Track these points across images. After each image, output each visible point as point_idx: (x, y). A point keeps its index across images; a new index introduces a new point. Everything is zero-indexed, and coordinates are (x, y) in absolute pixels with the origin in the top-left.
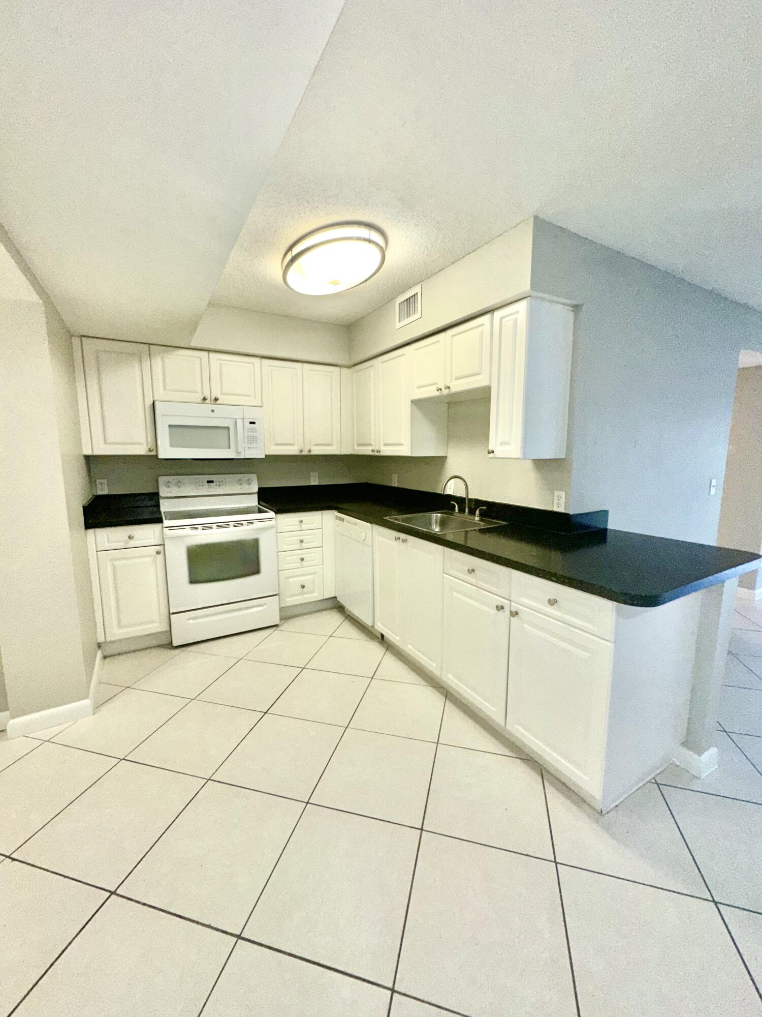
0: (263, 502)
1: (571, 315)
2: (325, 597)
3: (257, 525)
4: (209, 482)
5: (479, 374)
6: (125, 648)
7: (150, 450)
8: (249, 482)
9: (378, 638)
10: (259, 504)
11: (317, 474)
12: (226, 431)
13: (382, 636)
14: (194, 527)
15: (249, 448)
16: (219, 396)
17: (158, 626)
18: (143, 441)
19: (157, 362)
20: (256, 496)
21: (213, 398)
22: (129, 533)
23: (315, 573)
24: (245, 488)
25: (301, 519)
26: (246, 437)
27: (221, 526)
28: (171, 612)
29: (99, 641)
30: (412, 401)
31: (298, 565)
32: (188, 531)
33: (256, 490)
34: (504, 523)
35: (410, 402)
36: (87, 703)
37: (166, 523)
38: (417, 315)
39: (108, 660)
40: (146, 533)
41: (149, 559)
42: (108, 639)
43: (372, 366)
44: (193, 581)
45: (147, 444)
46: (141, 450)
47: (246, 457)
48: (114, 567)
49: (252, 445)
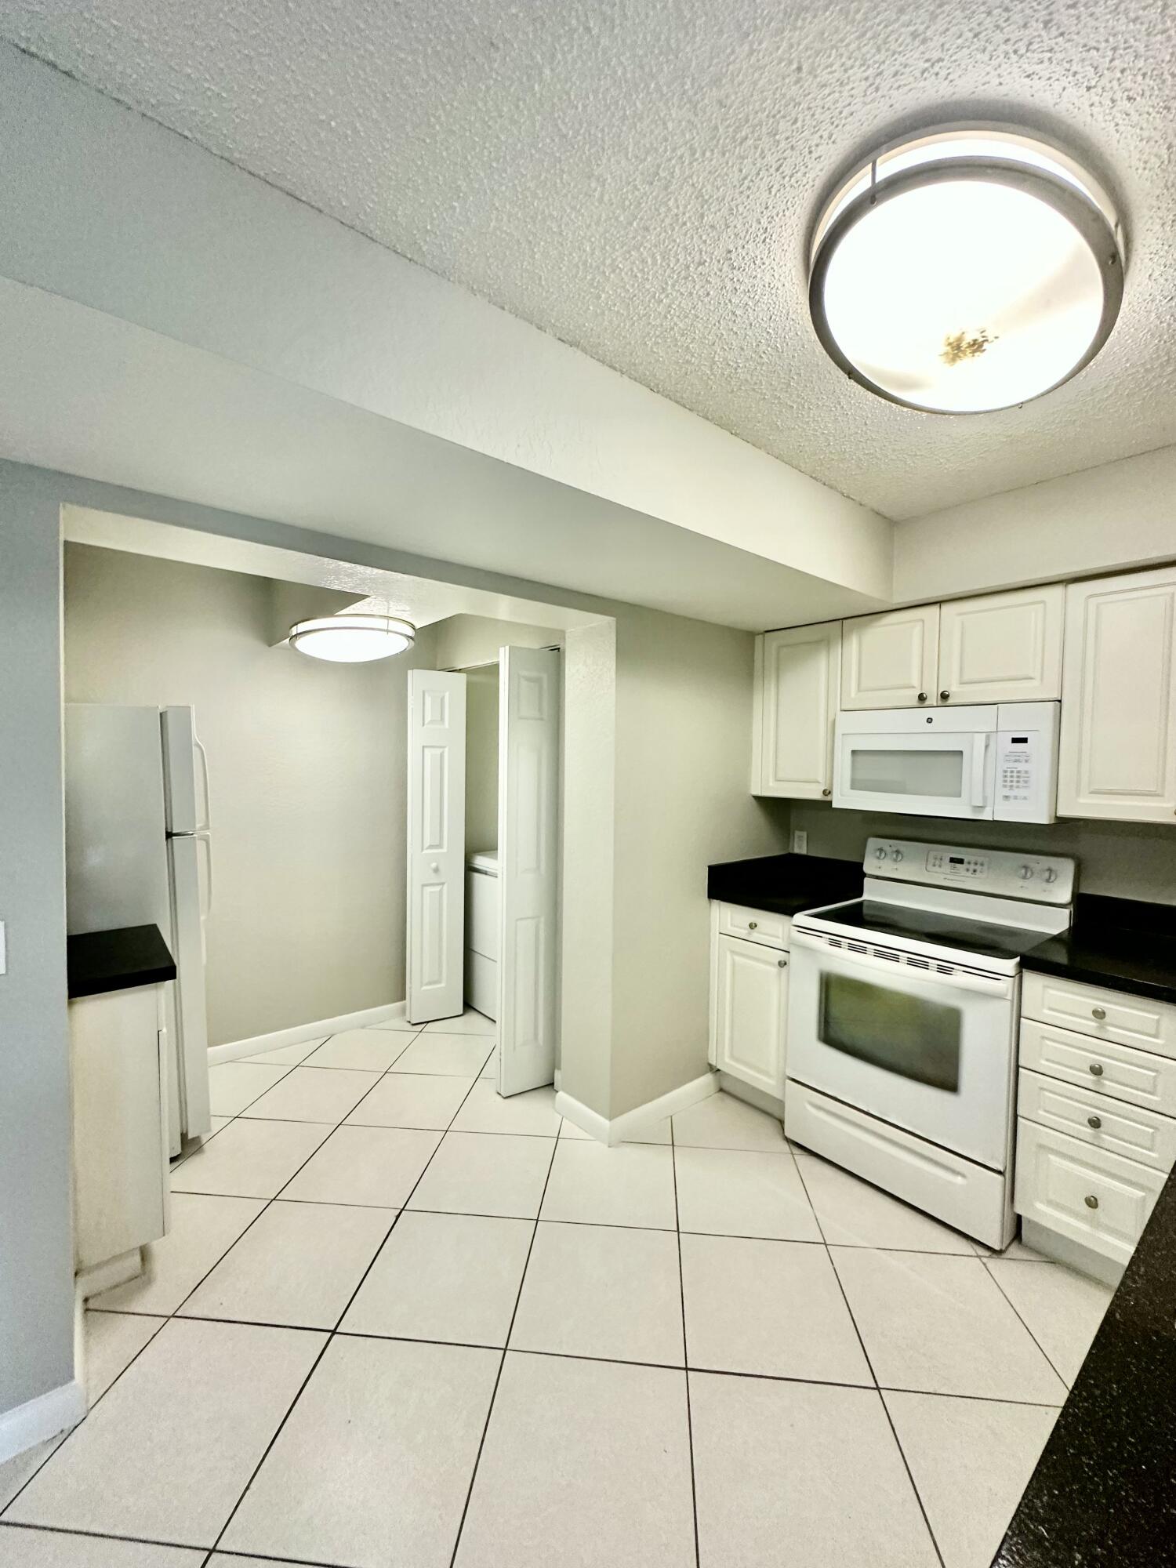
3: (960, 978)
4: (953, 860)
7: (825, 794)
12: (953, 760)
14: (835, 940)
15: (1006, 797)
16: (952, 688)
18: (821, 777)
21: (941, 694)
22: (753, 920)
24: (1036, 890)
26: (1000, 774)
27: (883, 953)
28: (787, 1074)
29: (711, 1062)
31: (1083, 1132)
32: (824, 943)
37: (799, 918)
39: (718, 1095)
40: (772, 927)
41: (773, 970)
42: (720, 1067)
45: (824, 782)
46: (812, 791)
48: (734, 964)
49: (1016, 792)
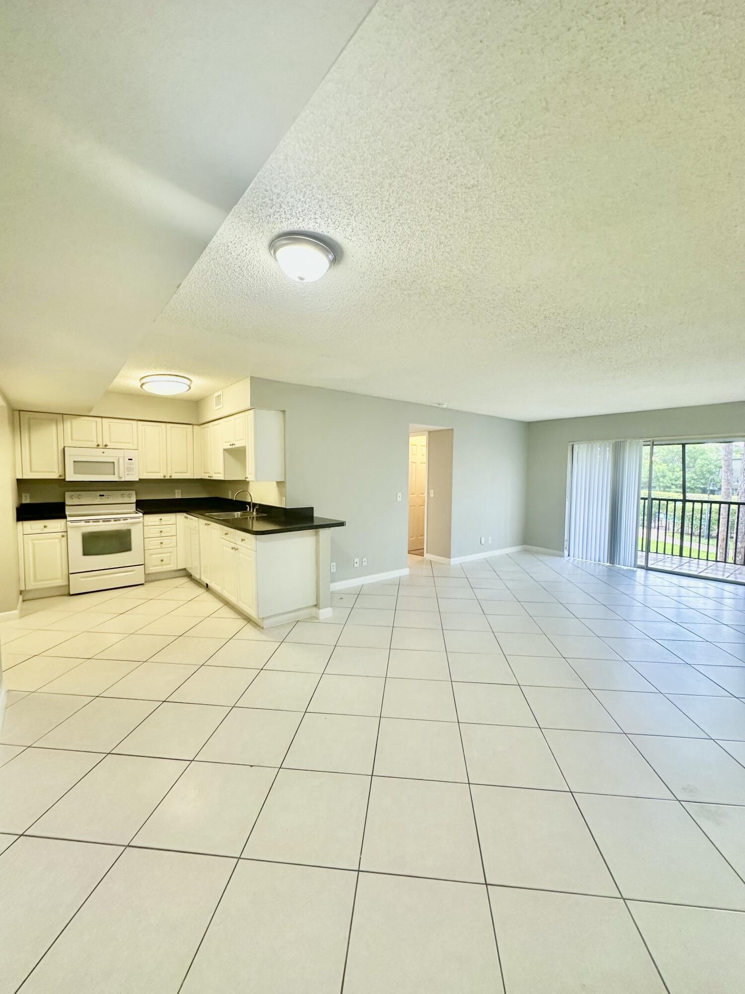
0: (139, 509)
1: (283, 414)
2: (179, 568)
3: (129, 521)
4: (100, 496)
5: (242, 440)
6: (37, 595)
7: (60, 476)
8: (129, 496)
9: (205, 586)
10: (136, 510)
11: (180, 491)
12: (112, 464)
13: (207, 585)
14: (87, 521)
15: (128, 474)
16: (108, 443)
17: (62, 582)
18: (56, 470)
19: (68, 425)
20: (135, 505)
21: (104, 445)
22: (44, 524)
23: (171, 552)
24: (126, 500)
25: (160, 518)
26: (126, 468)
27: (105, 521)
28: (70, 572)
29: (21, 589)
30: (224, 450)
31: (159, 547)
32: (83, 524)
33: (134, 501)
34: (266, 515)
35: (223, 450)
36: (16, 612)
37: (69, 519)
38: (221, 406)
39: (25, 602)
40: (55, 525)
41: (57, 540)
42: (28, 588)
43: (208, 427)
44: (85, 554)
45: (59, 472)
46: (55, 476)
47: (126, 480)
48: (34, 545)
49: (130, 473)
